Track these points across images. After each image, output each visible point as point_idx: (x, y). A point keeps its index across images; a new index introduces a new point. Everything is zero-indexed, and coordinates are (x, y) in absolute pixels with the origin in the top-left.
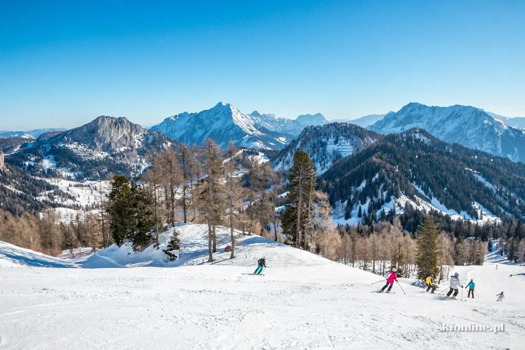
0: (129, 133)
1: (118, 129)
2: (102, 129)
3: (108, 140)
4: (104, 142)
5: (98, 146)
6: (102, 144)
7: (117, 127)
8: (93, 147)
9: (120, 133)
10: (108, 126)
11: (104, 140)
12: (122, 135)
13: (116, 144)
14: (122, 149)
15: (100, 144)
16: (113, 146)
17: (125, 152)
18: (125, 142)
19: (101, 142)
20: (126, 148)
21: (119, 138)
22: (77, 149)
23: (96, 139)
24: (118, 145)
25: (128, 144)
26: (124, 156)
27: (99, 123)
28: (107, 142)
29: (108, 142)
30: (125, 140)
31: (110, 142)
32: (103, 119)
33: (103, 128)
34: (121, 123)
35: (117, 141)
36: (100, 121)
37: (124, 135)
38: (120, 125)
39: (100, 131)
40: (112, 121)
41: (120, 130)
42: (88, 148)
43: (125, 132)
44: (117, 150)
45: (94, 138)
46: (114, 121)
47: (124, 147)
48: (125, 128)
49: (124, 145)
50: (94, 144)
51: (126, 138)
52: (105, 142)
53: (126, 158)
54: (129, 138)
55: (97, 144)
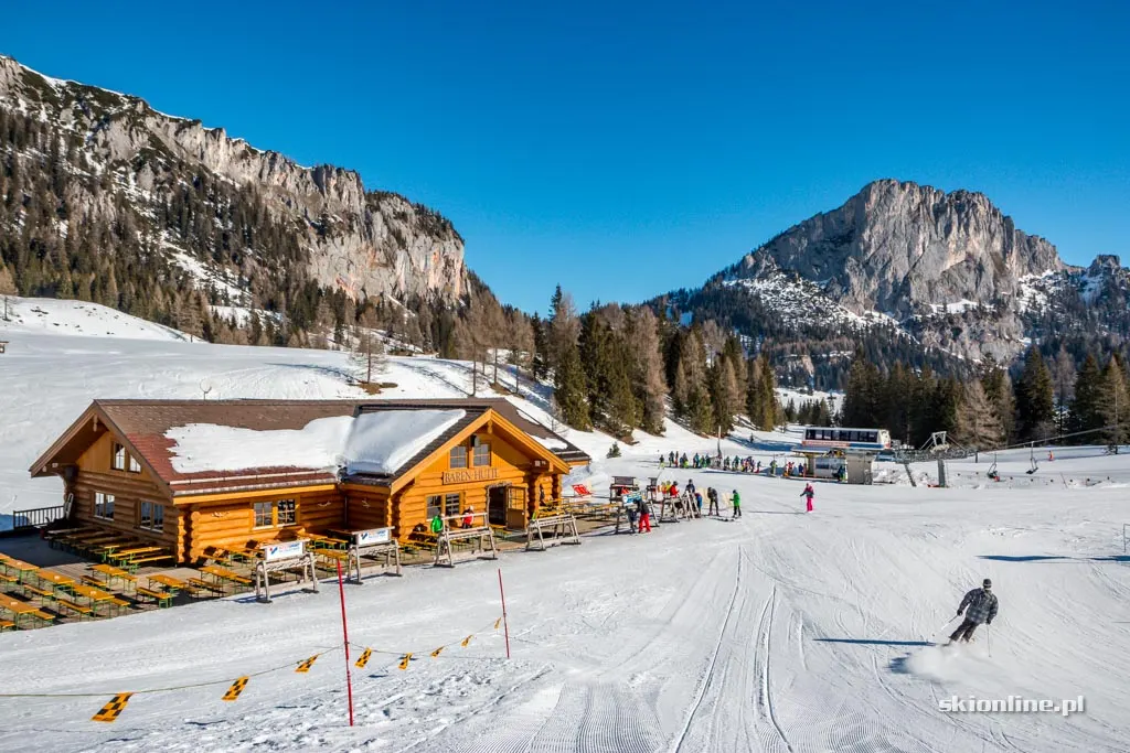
0: (994, 255)
1: (948, 230)
2: (879, 228)
3: (900, 268)
4: (883, 272)
5: (857, 289)
6: (874, 285)
7: (941, 224)
8: (838, 290)
9: (952, 246)
10: (905, 219)
11: (885, 267)
12: (962, 257)
13: (931, 285)
14: (955, 308)
15: (867, 283)
16: (917, 291)
17: (964, 316)
18: (971, 285)
19: (870, 274)
20: (973, 304)
21: (948, 265)
22: (778, 292)
23: (853, 260)
24: (940, 289)
25: (982, 292)
26: (957, 331)
27: (870, 206)
28: (895, 276)
29: (901, 275)
30: (971, 276)
31: (907, 279)
32: (888, 191)
33: (885, 224)
34: (959, 209)
35: (937, 276)
36: (874, 197)
37: (970, 257)
38: (955, 218)
39: (871, 236)
40: (923, 202)
41: (951, 236)
42: (818, 294)
43: (977, 244)
44: (934, 307)
45: (844, 261)
46: (932, 201)
47: (967, 302)
48: (977, 230)
49: (966, 295)
50: (845, 282)
51: (980, 269)
52: (889, 275)
53: (968, 342)
54: (990, 269)
55: (854, 280)
